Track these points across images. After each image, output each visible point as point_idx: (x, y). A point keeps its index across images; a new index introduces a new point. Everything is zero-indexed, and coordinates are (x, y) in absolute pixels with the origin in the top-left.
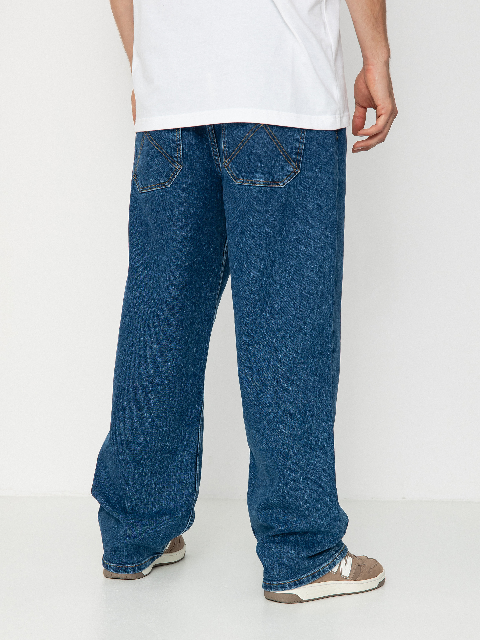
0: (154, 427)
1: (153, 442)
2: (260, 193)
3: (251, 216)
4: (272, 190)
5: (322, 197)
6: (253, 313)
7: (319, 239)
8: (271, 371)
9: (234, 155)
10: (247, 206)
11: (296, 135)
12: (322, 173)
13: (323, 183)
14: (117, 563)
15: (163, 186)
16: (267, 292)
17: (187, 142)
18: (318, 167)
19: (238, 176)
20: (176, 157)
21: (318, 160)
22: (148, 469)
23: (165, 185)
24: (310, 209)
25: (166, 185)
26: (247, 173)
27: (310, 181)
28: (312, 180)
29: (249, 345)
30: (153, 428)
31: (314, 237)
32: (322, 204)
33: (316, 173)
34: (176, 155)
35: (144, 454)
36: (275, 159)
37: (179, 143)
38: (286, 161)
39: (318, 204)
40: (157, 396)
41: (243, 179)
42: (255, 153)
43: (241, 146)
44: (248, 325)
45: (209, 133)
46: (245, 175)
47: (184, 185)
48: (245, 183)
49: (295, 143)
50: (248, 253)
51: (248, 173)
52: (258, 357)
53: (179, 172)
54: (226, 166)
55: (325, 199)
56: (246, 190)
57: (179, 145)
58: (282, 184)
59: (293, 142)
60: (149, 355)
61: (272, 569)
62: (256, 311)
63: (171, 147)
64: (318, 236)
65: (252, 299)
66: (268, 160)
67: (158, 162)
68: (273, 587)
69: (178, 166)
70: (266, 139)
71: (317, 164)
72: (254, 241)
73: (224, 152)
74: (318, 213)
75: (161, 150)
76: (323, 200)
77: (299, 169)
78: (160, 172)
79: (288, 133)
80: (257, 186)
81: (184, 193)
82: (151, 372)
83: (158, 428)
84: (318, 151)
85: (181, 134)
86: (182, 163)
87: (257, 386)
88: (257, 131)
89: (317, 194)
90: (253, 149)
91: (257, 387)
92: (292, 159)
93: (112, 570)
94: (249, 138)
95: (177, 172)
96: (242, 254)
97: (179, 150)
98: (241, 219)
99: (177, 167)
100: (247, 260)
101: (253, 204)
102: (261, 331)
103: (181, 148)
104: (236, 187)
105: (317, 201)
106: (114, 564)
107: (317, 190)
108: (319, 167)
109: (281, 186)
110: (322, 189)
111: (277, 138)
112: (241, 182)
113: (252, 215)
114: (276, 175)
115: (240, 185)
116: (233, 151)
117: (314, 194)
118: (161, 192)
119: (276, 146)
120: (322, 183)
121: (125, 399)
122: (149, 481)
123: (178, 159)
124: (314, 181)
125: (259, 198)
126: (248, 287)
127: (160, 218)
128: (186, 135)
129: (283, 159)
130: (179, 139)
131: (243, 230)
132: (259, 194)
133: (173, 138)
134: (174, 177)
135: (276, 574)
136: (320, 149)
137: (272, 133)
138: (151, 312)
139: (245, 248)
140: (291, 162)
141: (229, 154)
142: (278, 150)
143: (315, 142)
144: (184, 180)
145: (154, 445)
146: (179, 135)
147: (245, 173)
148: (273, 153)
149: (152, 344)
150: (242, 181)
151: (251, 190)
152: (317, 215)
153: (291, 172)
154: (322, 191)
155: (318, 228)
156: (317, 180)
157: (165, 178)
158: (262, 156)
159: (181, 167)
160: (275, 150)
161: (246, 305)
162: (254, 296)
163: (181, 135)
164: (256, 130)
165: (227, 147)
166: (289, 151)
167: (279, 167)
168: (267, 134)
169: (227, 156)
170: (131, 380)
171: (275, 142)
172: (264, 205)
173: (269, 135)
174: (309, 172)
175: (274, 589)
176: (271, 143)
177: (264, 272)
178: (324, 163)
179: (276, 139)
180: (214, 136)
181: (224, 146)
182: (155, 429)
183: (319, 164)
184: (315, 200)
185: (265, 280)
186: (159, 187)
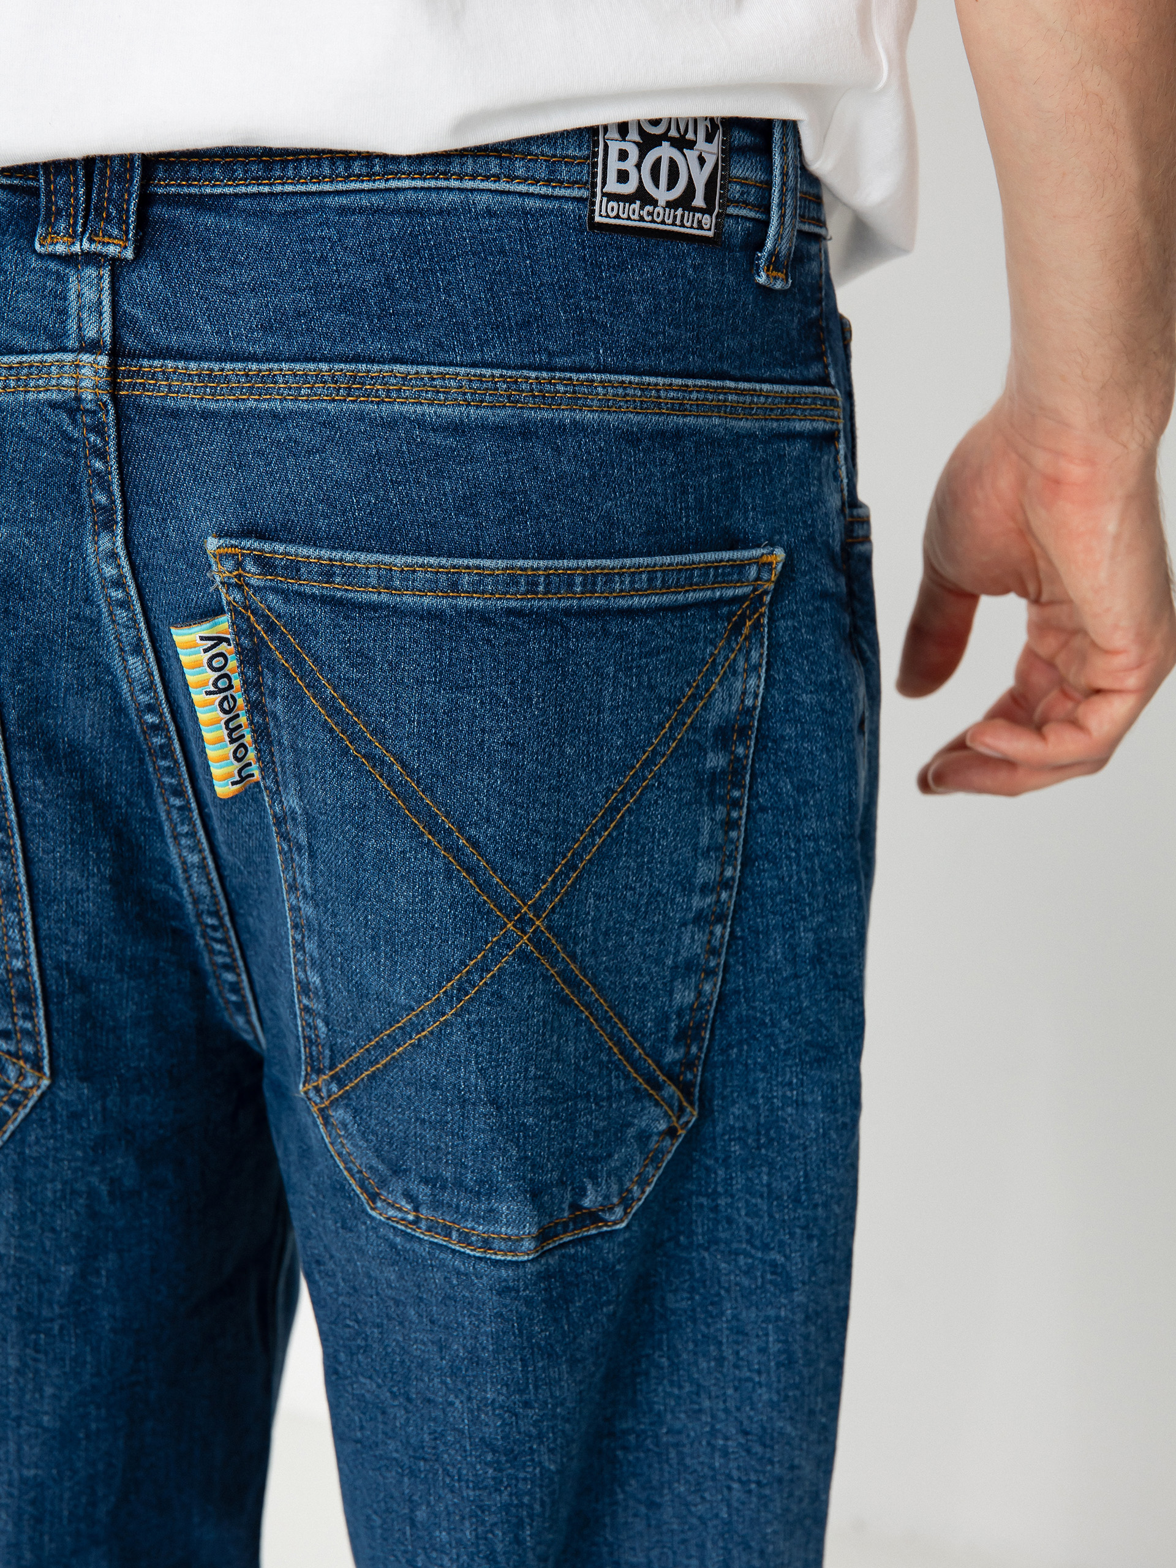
2: (513, 1294)
3: (462, 1402)
4: (572, 1257)
5: (798, 1231)
7: (772, 1439)
10: (442, 1347)
11: (688, 941)
12: (800, 1104)
13: (805, 1156)
17: (67, 952)
18: (784, 1074)
19: (383, 1183)
20: (6, 1035)
21: (785, 1043)
24: (728, 1291)
26: (434, 1186)
27: (736, 1148)
28: (746, 1143)
31: (746, 1433)
32: (796, 1264)
33: (773, 1103)
34: (6, 1024)
36: (588, 1101)
37: (18, 964)
38: (636, 1090)
39: (774, 1264)
41: (417, 1209)
42: (487, 1093)
45: (188, 879)
46: (423, 1192)
47: (62, 1160)
48: (427, 1230)
49: (678, 985)
51: (443, 1188)
53: (30, 1104)
55: (810, 1237)
56: (432, 1268)
57: (25, 973)
58: (619, 1211)
59: (672, 981)
64: (764, 1429)
66: (557, 1116)
69: (21, 1075)
70: (543, 1009)
71: (781, 1064)
74: (772, 1312)
76: (802, 1246)
77: (692, 1104)
79: (648, 944)
80: (497, 1261)
81: (64, 1198)
84: (791, 998)
85: (28, 919)
86: (46, 1062)
88: (493, 976)
89: (771, 1216)
90: (473, 1076)
92: (661, 1069)
95: (15, 1105)
97: (26, 997)
99: (17, 1082)
101: (474, 1348)
103: (35, 990)
104: (375, 1230)
105: (766, 1248)
107: (772, 1195)
108: (791, 1077)
109: (615, 1223)
110: (799, 1190)
111: (594, 985)
112: (402, 1221)
113: (469, 1399)
114: (593, 1177)
117: (753, 1212)
119: (590, 1030)
120: (799, 1154)
123: (18, 1042)
124: (759, 1148)
125: (508, 1320)
128: (60, 920)
129: (625, 1084)
130: (19, 947)
132: (508, 1301)
136: (799, 985)
137: (572, 966)
140: (658, 1087)
142: (600, 1046)
143: (776, 952)
144: (62, 1136)
146: (19, 923)
147: (426, 1181)
148: (577, 1068)
150: (412, 1218)
151: (466, 1275)
152: (767, 1320)
153: (655, 1138)
154: (797, 1201)
155: (769, 1386)
156: (772, 1140)
158: (525, 1104)
159: (39, 1078)
160: (586, 1052)
163: (29, 926)
164: (488, 971)
166: (651, 1034)
167: (605, 1130)
168: (547, 978)
171: (587, 1006)
172: (540, 1348)
173: (556, 983)
174: (734, 1102)
176: (568, 1020)
178: (813, 1052)
179: (591, 989)
180: (213, 888)
183: (789, 1062)
184: (758, 1243)
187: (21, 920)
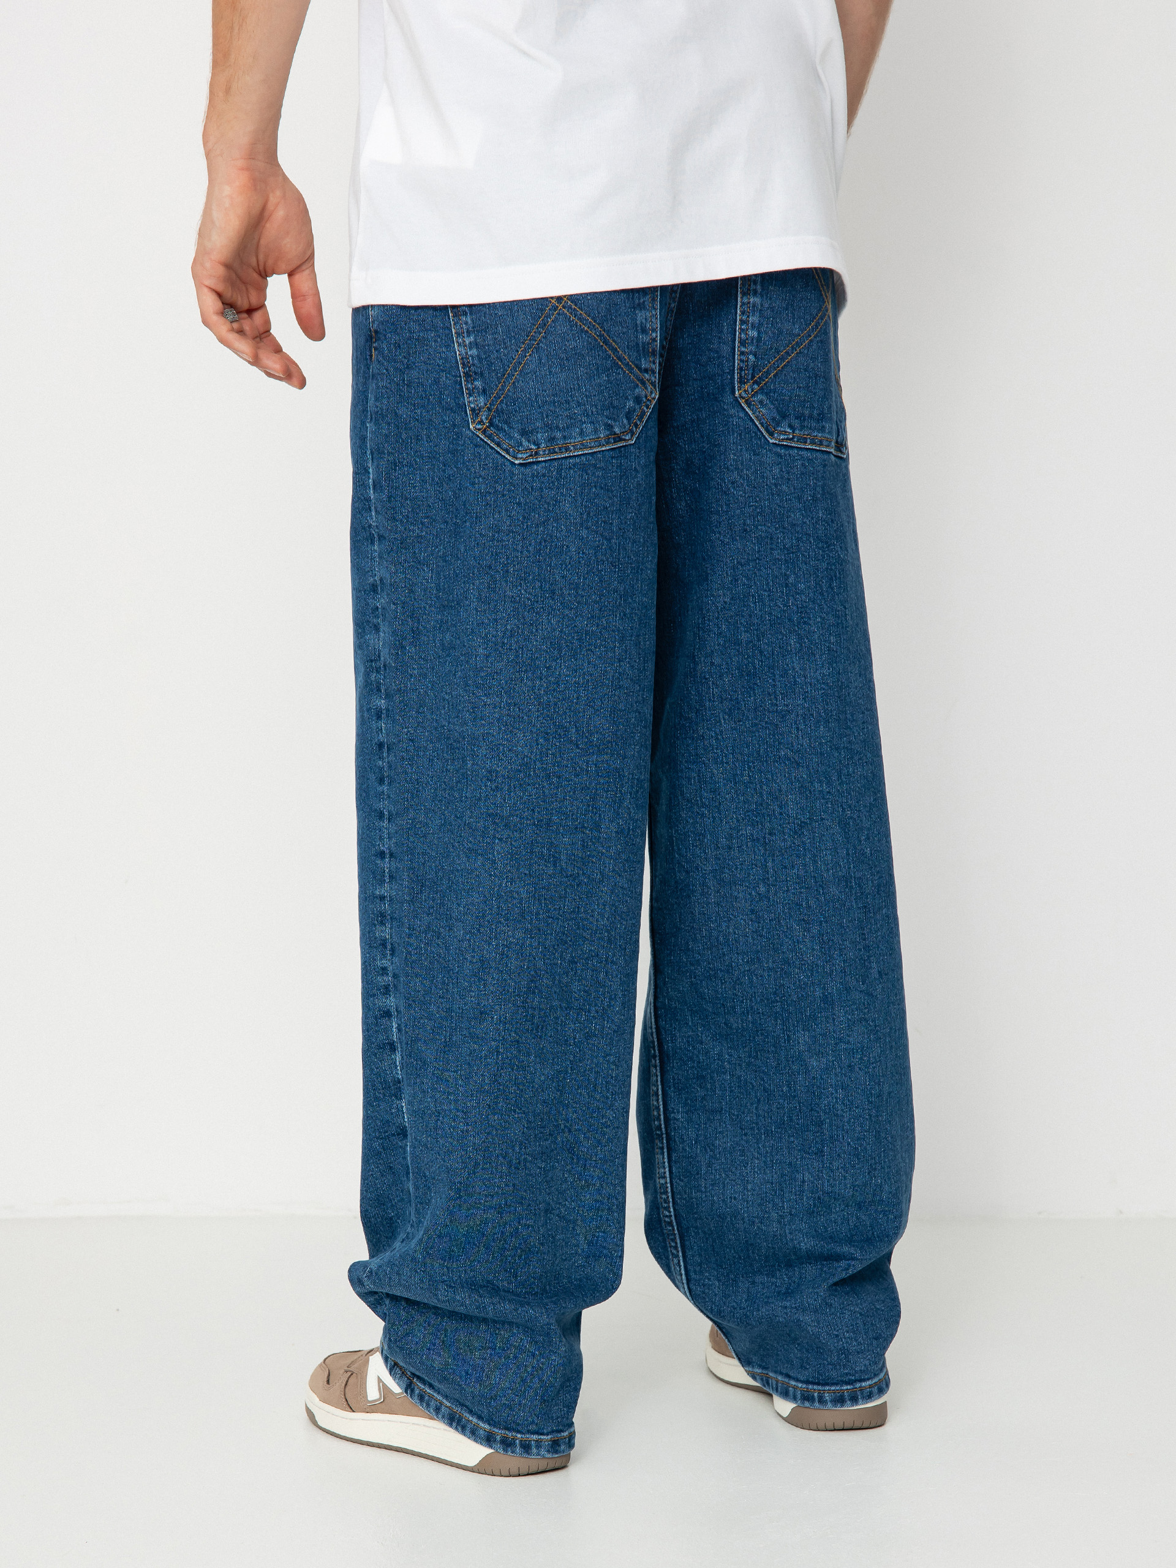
0: (612, 1059)
1: (608, 1098)
3: (809, 521)
6: (814, 748)
8: (851, 887)
9: (768, 373)
14: (553, 1432)
15: (618, 441)
16: (842, 700)
19: (778, 425)
20: (646, 371)
22: (594, 1171)
23: (621, 440)
25: (625, 440)
26: (800, 419)
29: (802, 825)
30: (608, 1061)
34: (647, 366)
35: (588, 1129)
37: (654, 335)
40: (617, 976)
41: (793, 432)
43: (788, 353)
44: (802, 777)
46: (795, 422)
48: (797, 442)
50: (801, 608)
51: (804, 420)
52: (820, 853)
53: (653, 407)
54: (743, 398)
56: (797, 459)
57: (654, 340)
60: (597, 875)
61: (858, 1352)
62: (821, 744)
63: (638, 345)
65: (812, 715)
67: (608, 381)
68: (862, 1394)
69: (651, 392)
72: (815, 580)
73: (738, 364)
75: (614, 350)
78: (614, 407)
82: (603, 917)
83: (619, 1061)
85: (659, 313)
87: (821, 922)
91: (821, 925)
93: (543, 1452)
94: (811, 336)
95: (648, 407)
96: (784, 611)
97: (655, 353)
98: (784, 528)
99: (649, 395)
100: (799, 623)
102: (829, 792)
103: (658, 349)
104: (770, 450)
106: (548, 1435)
112: (787, 439)
113: (812, 518)
115: (783, 445)
116: (767, 364)
118: (612, 458)
121: (546, 998)
122: (596, 1201)
123: (651, 375)
126: (802, 688)
127: (611, 524)
130: (654, 327)
131: (790, 553)
133: (644, 321)
134: (641, 418)
135: (867, 1363)
138: (596, 765)
139: (793, 596)
141: (753, 370)
145: (610, 1107)
147: (797, 418)
149: (603, 846)
150: (791, 436)
157: (625, 421)
159: (655, 394)
161: (798, 729)
162: (816, 708)
163: (659, 317)
165: (751, 352)
169: (745, 374)
170: (558, 945)
175: (863, 1398)
177: (837, 652)
181: (743, 349)
182: (614, 1063)
185: (839, 669)
186: (608, 443)
187: (656, 314)
